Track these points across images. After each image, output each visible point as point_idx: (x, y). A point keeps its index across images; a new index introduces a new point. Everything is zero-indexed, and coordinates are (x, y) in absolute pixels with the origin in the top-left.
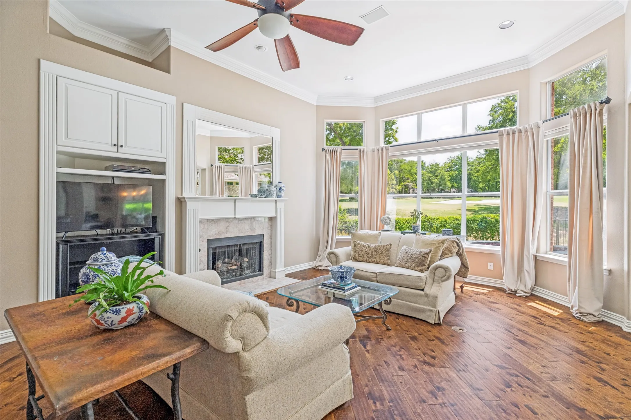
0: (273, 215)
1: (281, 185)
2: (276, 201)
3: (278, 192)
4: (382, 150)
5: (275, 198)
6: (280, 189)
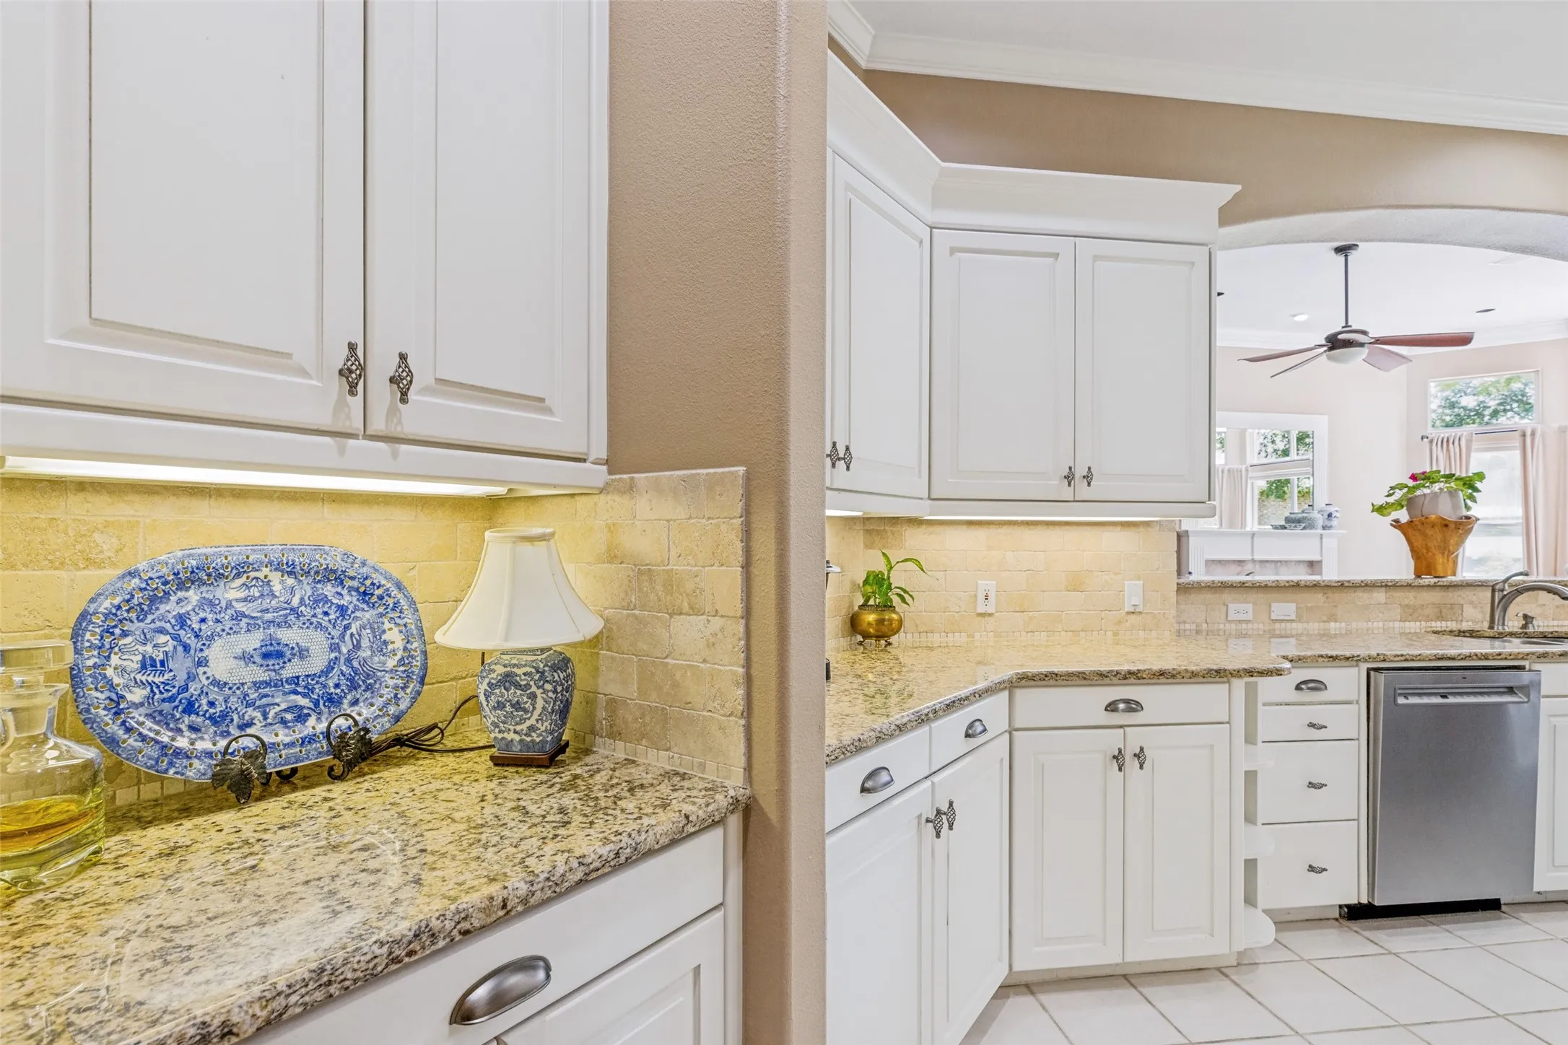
0: (1315, 557)
1: (1331, 509)
2: (1321, 535)
3: (1326, 521)
5: (1320, 531)
6: (1330, 515)
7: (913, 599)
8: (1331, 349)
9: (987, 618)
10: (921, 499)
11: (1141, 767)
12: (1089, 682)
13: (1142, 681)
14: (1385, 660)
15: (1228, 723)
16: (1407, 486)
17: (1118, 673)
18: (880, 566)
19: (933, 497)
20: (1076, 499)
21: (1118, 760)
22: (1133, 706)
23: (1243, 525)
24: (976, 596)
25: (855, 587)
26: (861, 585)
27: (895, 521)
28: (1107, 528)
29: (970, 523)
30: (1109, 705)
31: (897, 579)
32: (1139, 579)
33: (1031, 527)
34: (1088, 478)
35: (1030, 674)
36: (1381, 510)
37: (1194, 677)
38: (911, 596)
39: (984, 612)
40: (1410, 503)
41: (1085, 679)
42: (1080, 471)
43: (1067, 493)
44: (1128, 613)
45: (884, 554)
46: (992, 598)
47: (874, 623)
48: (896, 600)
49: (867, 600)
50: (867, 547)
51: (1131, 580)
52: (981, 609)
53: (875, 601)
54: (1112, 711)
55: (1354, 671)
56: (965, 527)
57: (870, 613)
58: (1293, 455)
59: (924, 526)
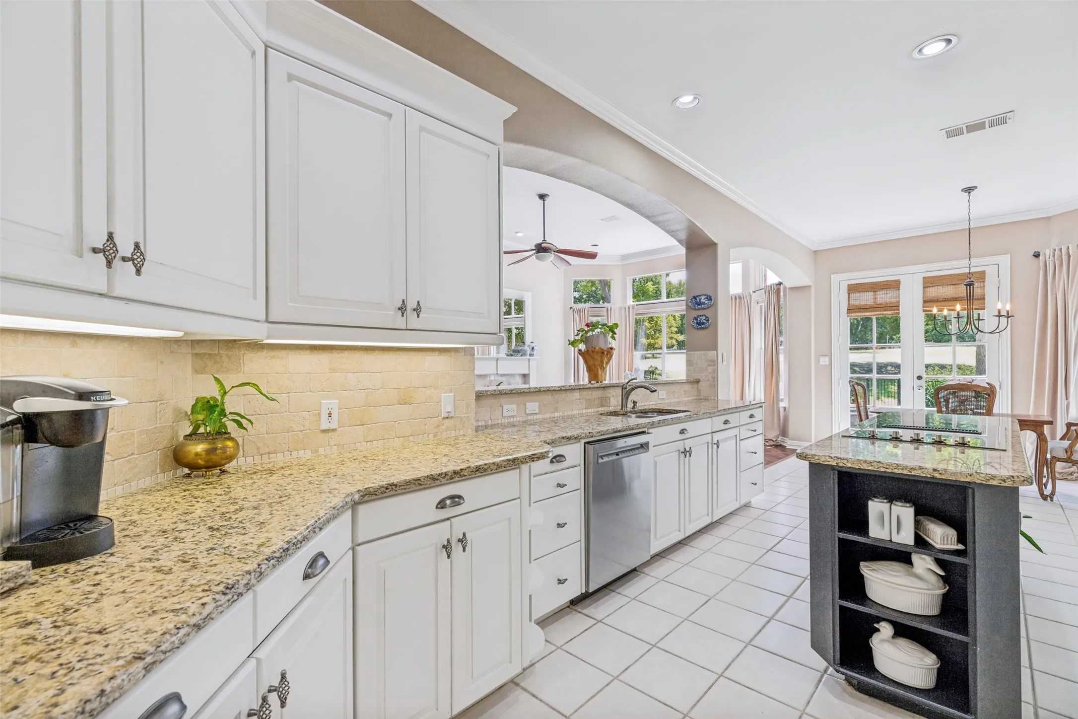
0: (527, 372)
1: (533, 345)
2: (529, 359)
3: (531, 352)
4: (629, 308)
5: (528, 357)
6: (533, 348)
7: (252, 423)
8: (538, 252)
9: (330, 434)
10: (258, 321)
11: (464, 550)
12: (423, 486)
13: (464, 478)
14: (592, 437)
15: (519, 498)
16: (584, 330)
17: (446, 474)
18: (211, 391)
19: (271, 320)
20: (408, 328)
21: (447, 548)
22: (456, 499)
23: (489, 354)
24: (319, 414)
25: (179, 414)
26: (189, 413)
27: (232, 344)
28: (429, 353)
29: (313, 348)
30: (440, 503)
31: (231, 405)
32: (451, 392)
33: (369, 352)
34: (417, 310)
35: (372, 490)
36: (573, 343)
37: (499, 468)
38: (250, 421)
39: (328, 428)
40: (586, 340)
41: (420, 485)
42: (411, 305)
43: (400, 322)
44: (444, 418)
45: (216, 379)
46: (335, 415)
47: (203, 453)
48: (231, 427)
49: (197, 427)
50: (196, 371)
51: (445, 393)
52: (325, 425)
53: (206, 430)
54: (442, 508)
55: (578, 445)
56: (308, 352)
57: (198, 444)
58: (513, 315)
59: (265, 351)
